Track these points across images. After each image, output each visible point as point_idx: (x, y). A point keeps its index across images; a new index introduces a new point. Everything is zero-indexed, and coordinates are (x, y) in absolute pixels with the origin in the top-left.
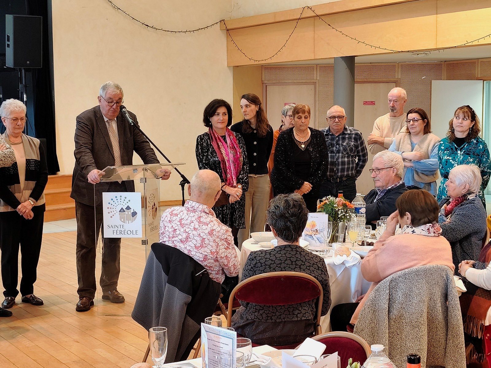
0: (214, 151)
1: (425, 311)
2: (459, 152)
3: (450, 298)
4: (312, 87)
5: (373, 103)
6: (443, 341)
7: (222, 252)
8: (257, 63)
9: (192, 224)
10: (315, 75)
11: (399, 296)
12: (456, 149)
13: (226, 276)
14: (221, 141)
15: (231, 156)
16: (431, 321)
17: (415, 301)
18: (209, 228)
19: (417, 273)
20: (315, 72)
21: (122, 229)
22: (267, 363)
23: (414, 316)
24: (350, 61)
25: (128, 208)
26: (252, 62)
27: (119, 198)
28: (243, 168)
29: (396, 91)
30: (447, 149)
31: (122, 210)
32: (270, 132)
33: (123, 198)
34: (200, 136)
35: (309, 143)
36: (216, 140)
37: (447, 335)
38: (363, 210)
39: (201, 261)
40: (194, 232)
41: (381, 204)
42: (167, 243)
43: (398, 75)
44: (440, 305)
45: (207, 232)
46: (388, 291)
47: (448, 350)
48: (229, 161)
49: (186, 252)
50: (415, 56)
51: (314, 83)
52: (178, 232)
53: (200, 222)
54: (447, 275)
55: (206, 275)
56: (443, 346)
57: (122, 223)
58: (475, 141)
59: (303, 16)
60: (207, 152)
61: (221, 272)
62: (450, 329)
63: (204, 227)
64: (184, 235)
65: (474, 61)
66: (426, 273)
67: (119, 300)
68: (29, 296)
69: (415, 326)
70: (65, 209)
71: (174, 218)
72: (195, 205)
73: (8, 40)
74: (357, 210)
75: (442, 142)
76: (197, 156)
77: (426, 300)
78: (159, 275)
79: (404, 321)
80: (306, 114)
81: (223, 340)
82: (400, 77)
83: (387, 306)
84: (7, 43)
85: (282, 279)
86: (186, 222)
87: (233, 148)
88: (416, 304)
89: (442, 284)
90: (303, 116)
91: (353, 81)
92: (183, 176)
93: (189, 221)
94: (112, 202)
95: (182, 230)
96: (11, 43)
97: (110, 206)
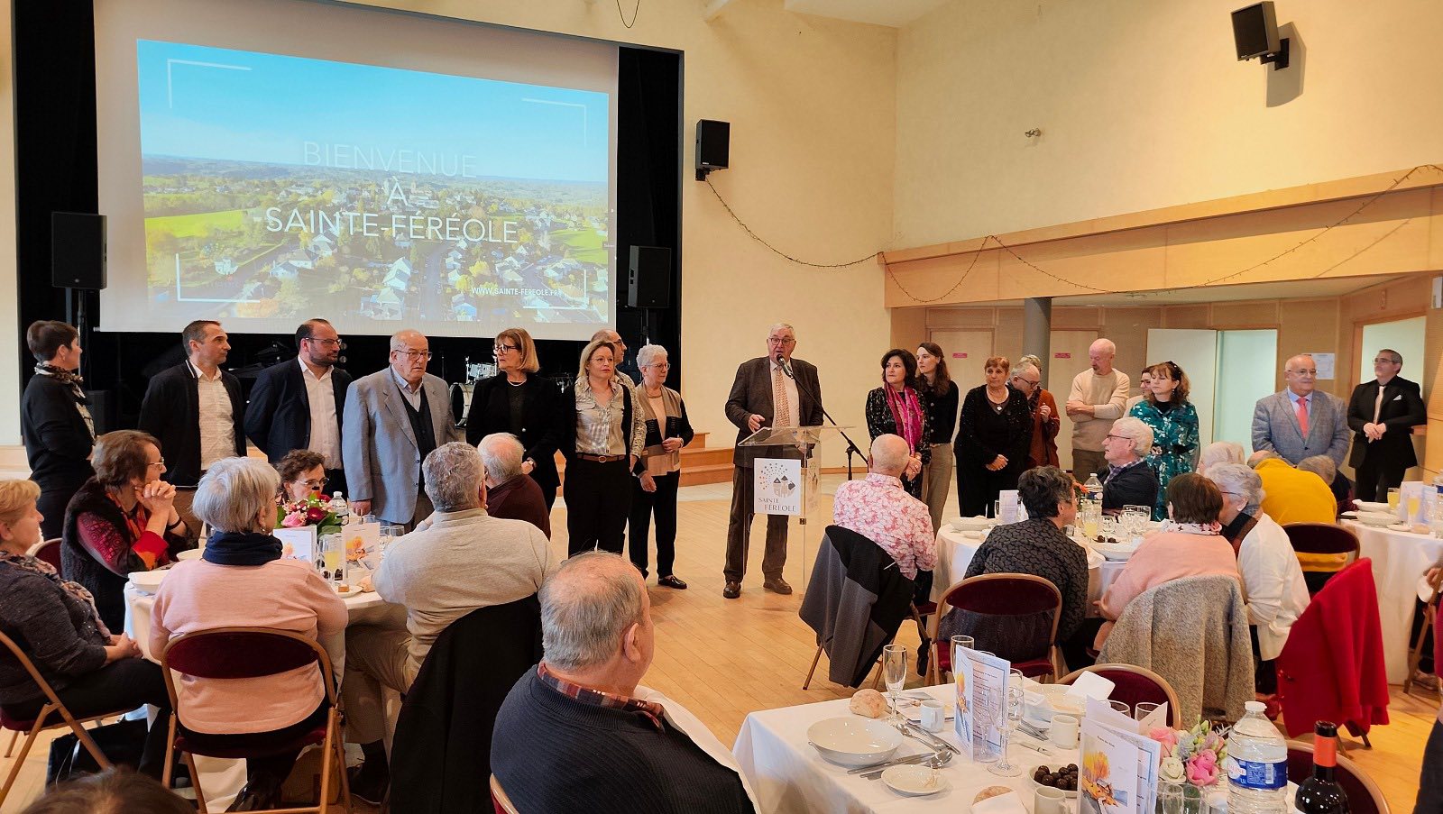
0: (889, 411)
1: (1203, 635)
2: (1165, 419)
3: (1235, 620)
4: (990, 334)
5: (1067, 356)
6: (1224, 677)
7: (919, 537)
8: (924, 304)
9: (880, 501)
10: (993, 320)
11: (1168, 613)
12: (1161, 415)
13: (919, 570)
14: (898, 399)
15: (910, 419)
16: (1209, 648)
17: (1190, 621)
18: (901, 505)
19: (1193, 584)
20: (994, 316)
21: (776, 504)
22: (1039, 703)
23: (1188, 641)
24: (1045, 302)
25: (785, 478)
26: (917, 303)
27: (773, 466)
28: (924, 434)
29: (1102, 344)
30: (1147, 416)
31: (777, 481)
32: (954, 389)
33: (779, 466)
34: (873, 391)
35: (1008, 405)
36: (893, 397)
37: (1229, 668)
38: (1100, 496)
39: (893, 547)
40: (883, 511)
41: (1112, 488)
42: (846, 526)
43: (1102, 322)
44: (1222, 628)
45: (899, 509)
46: (1152, 607)
47: (1230, 689)
48: (907, 424)
49: (872, 538)
50: (1129, 298)
51: (992, 330)
52: (861, 512)
53: (889, 498)
54: (1233, 589)
55: (896, 568)
56: (1223, 683)
57: (777, 497)
58: (1184, 406)
59: (986, 247)
60: (882, 411)
61: (913, 565)
62: (1234, 661)
63: (896, 504)
64: (871, 515)
65: (1203, 305)
66: (1206, 585)
67: (785, 590)
68: (670, 577)
69: (1188, 655)
70: (688, 474)
71: (855, 495)
72: (881, 477)
73: (632, 276)
74: (1091, 496)
75: (1139, 407)
76: (867, 415)
77: (1204, 620)
78: (835, 566)
79: (1172, 647)
80: (1000, 368)
81: (988, 670)
82: (1103, 324)
83: (1150, 626)
84: (630, 278)
85: (1011, 583)
86: (871, 500)
87: (912, 409)
88: (1190, 625)
89: (1225, 600)
90: (994, 370)
91: (1048, 328)
92: (850, 442)
93: (875, 499)
94: (765, 470)
95: (867, 509)
96: (635, 279)
97: (762, 475)
